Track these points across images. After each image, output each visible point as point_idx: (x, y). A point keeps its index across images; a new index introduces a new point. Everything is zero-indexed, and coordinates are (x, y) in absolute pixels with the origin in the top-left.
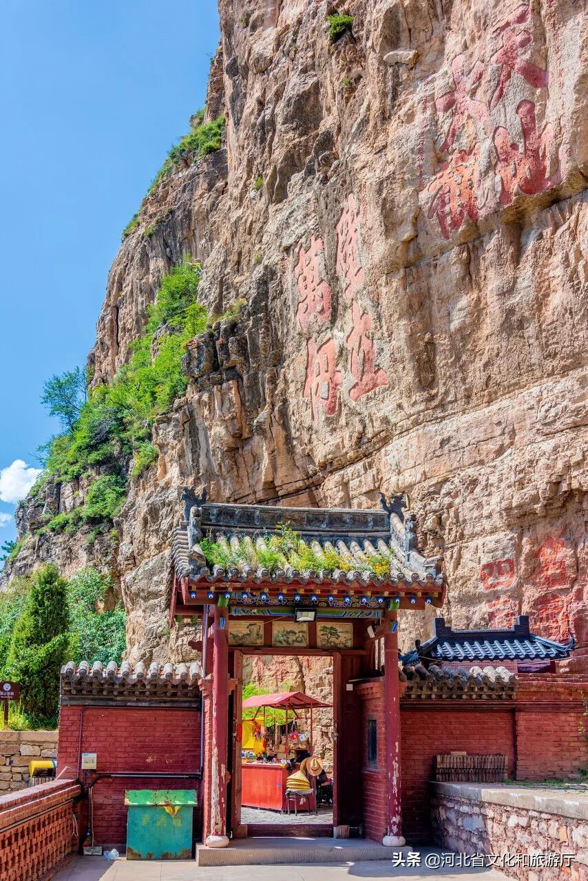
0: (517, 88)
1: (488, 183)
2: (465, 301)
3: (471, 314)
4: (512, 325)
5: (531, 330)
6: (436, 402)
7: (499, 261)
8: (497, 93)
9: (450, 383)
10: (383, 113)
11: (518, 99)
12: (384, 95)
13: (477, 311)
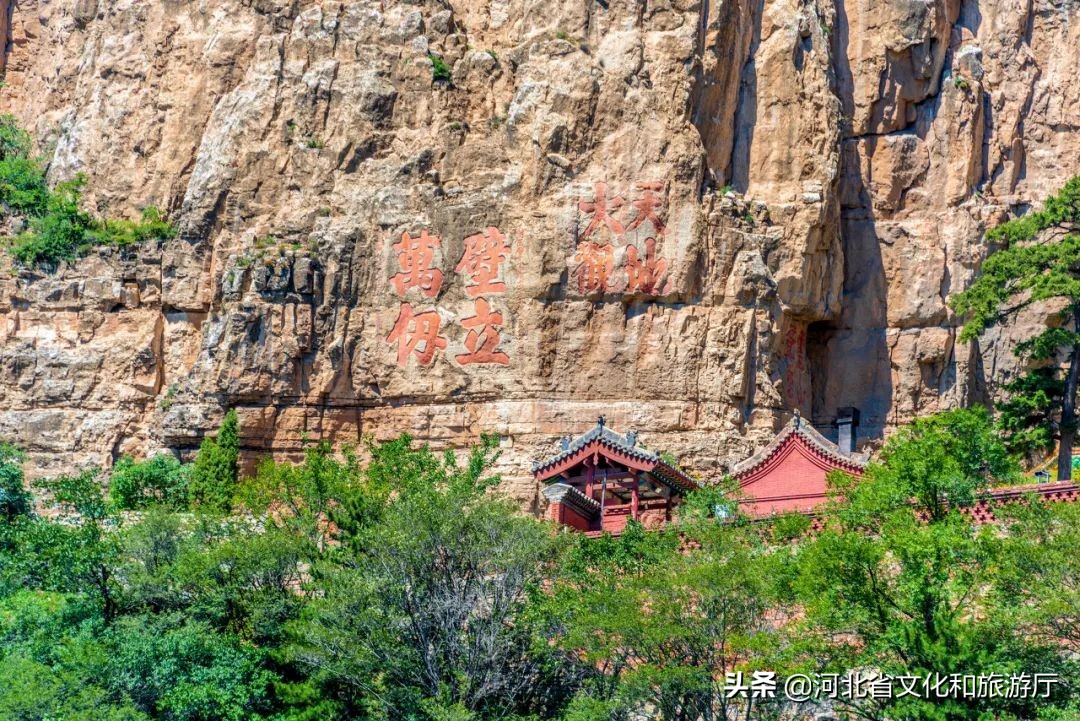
0: (647, 228)
1: (619, 274)
2: (581, 334)
3: (585, 344)
4: (617, 361)
5: (631, 368)
6: (551, 388)
7: (614, 321)
8: (633, 224)
9: (561, 380)
10: (537, 189)
11: (648, 235)
12: (542, 178)
13: (590, 345)
